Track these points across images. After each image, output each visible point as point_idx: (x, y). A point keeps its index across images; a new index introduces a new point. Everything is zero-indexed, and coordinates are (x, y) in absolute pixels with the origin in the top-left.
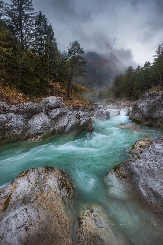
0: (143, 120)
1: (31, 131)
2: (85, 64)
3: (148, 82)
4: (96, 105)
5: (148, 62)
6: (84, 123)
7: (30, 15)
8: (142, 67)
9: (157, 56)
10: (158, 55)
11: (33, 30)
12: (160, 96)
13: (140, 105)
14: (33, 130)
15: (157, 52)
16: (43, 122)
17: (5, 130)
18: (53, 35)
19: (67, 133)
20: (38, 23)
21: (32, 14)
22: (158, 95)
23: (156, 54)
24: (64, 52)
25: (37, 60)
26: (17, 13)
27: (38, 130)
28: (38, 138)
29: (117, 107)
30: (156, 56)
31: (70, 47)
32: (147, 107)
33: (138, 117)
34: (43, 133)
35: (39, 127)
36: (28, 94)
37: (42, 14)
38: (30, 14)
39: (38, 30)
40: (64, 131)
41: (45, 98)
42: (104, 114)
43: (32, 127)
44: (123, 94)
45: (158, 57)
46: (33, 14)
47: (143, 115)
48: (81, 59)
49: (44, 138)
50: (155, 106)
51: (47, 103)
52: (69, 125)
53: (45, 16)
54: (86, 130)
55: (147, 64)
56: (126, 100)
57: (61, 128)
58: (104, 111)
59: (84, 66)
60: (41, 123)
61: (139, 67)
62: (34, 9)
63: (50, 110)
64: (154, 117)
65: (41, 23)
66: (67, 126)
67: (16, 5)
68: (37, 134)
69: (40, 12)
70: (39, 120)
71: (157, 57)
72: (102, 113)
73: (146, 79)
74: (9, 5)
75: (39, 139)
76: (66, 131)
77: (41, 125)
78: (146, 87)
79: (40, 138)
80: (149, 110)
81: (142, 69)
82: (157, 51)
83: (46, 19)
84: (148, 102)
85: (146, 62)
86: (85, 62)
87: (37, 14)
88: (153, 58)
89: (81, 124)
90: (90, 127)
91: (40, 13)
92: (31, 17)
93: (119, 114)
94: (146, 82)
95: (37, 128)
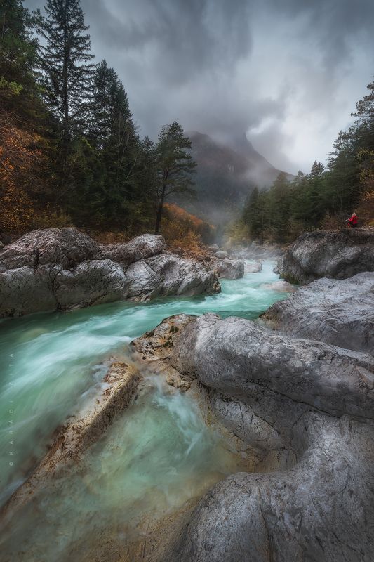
0: (302, 278)
1: (134, 287)
2: (193, 169)
3: (317, 207)
4: (215, 251)
5: (320, 164)
6: (208, 278)
7: (85, 69)
8: (306, 174)
9: (336, 153)
10: (338, 152)
11: (90, 97)
12: (326, 238)
13: (297, 253)
14: (136, 285)
15: (335, 146)
16: (149, 275)
17: (109, 282)
18: (127, 105)
19: (181, 294)
20: (99, 84)
21: (89, 66)
22: (324, 236)
23: (334, 150)
24: (147, 138)
25: (97, 156)
26: (58, 64)
27: (144, 286)
28: (144, 298)
29: (255, 256)
30: (333, 153)
31: (163, 133)
32: (307, 255)
33: (294, 272)
34: (151, 291)
35: (144, 282)
36: (85, 226)
37: (109, 67)
38: (86, 67)
39: (99, 98)
40: (176, 291)
41: (138, 237)
42: (234, 268)
43: (133, 281)
44: (268, 230)
45: (337, 157)
46: (92, 66)
47: (301, 268)
48: (185, 158)
49: (152, 298)
50: (319, 255)
51: (143, 246)
52: (186, 281)
53: (113, 70)
54: (208, 291)
55: (317, 168)
56: (274, 242)
57: (173, 285)
58: (235, 262)
59: (191, 172)
60: (147, 276)
61: (300, 173)
62: (93, 57)
63: (150, 256)
64: (318, 272)
65: (104, 83)
66: (182, 282)
67: (57, 47)
68: (142, 292)
69: (104, 61)
70: (142, 271)
71: (335, 157)
72: (229, 265)
73: (314, 199)
74: (43, 47)
75: (145, 300)
76: (180, 291)
77: (147, 279)
78: (315, 215)
79: (147, 298)
80: (310, 261)
81: (306, 177)
82: (336, 143)
83: (116, 77)
84: (308, 247)
85: (315, 163)
86: (193, 165)
87: (98, 67)
88: (327, 157)
89: (203, 280)
90: (216, 286)
91: (105, 63)
92: (88, 72)
93: (260, 270)
94: (314, 206)
95: (141, 283)
